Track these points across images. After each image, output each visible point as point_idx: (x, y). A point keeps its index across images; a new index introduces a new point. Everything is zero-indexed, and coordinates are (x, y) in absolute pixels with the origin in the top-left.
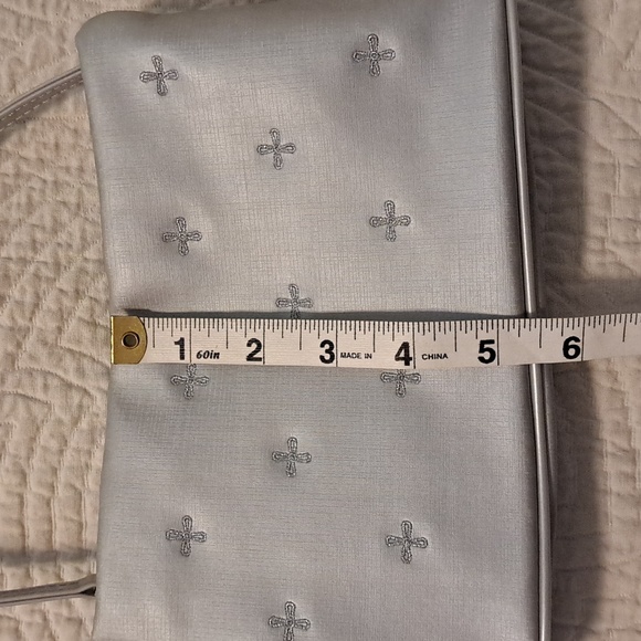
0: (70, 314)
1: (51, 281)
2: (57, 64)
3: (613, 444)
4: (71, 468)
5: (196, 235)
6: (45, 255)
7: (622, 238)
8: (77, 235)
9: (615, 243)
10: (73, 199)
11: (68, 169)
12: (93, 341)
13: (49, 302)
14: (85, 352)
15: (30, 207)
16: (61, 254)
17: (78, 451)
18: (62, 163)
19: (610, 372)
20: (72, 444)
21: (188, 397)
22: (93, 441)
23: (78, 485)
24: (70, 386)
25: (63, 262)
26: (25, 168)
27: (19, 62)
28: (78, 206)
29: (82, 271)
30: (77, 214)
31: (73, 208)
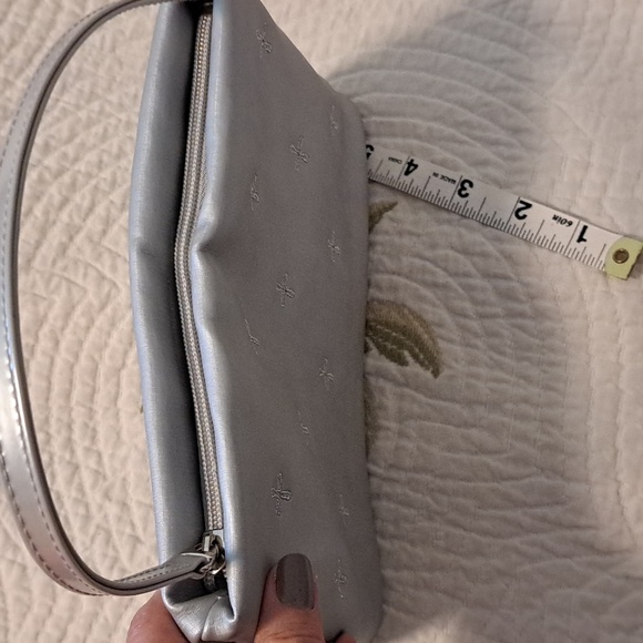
0: (114, 221)
1: (106, 194)
4: (93, 344)
6: (106, 174)
13: (100, 210)
14: (120, 253)
15: (104, 137)
16: (119, 174)
17: (101, 330)
24: (103, 277)
25: (119, 180)
26: (108, 108)
27: (122, 33)
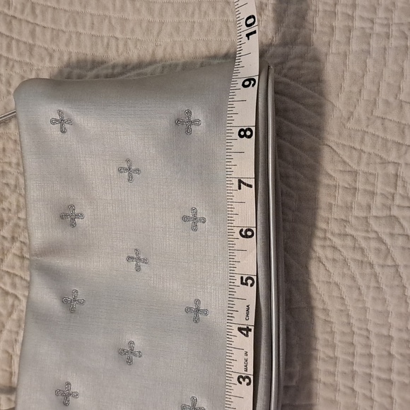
0: (8, 251)
2: (5, 100)
3: (324, 353)
4: (6, 341)
5: (81, 216)
7: (337, 231)
8: (15, 203)
9: (333, 234)
10: (12, 182)
11: (10, 164)
12: (22, 267)
14: (17, 273)
16: (4, 215)
17: (10, 331)
18: (7, 160)
19: (324, 309)
20: (8, 327)
21: (72, 311)
22: (20, 326)
23: (10, 351)
24: (7, 293)
25: (6, 219)
28: (16, 186)
29: (17, 225)
30: (14, 191)
31: (12, 188)
